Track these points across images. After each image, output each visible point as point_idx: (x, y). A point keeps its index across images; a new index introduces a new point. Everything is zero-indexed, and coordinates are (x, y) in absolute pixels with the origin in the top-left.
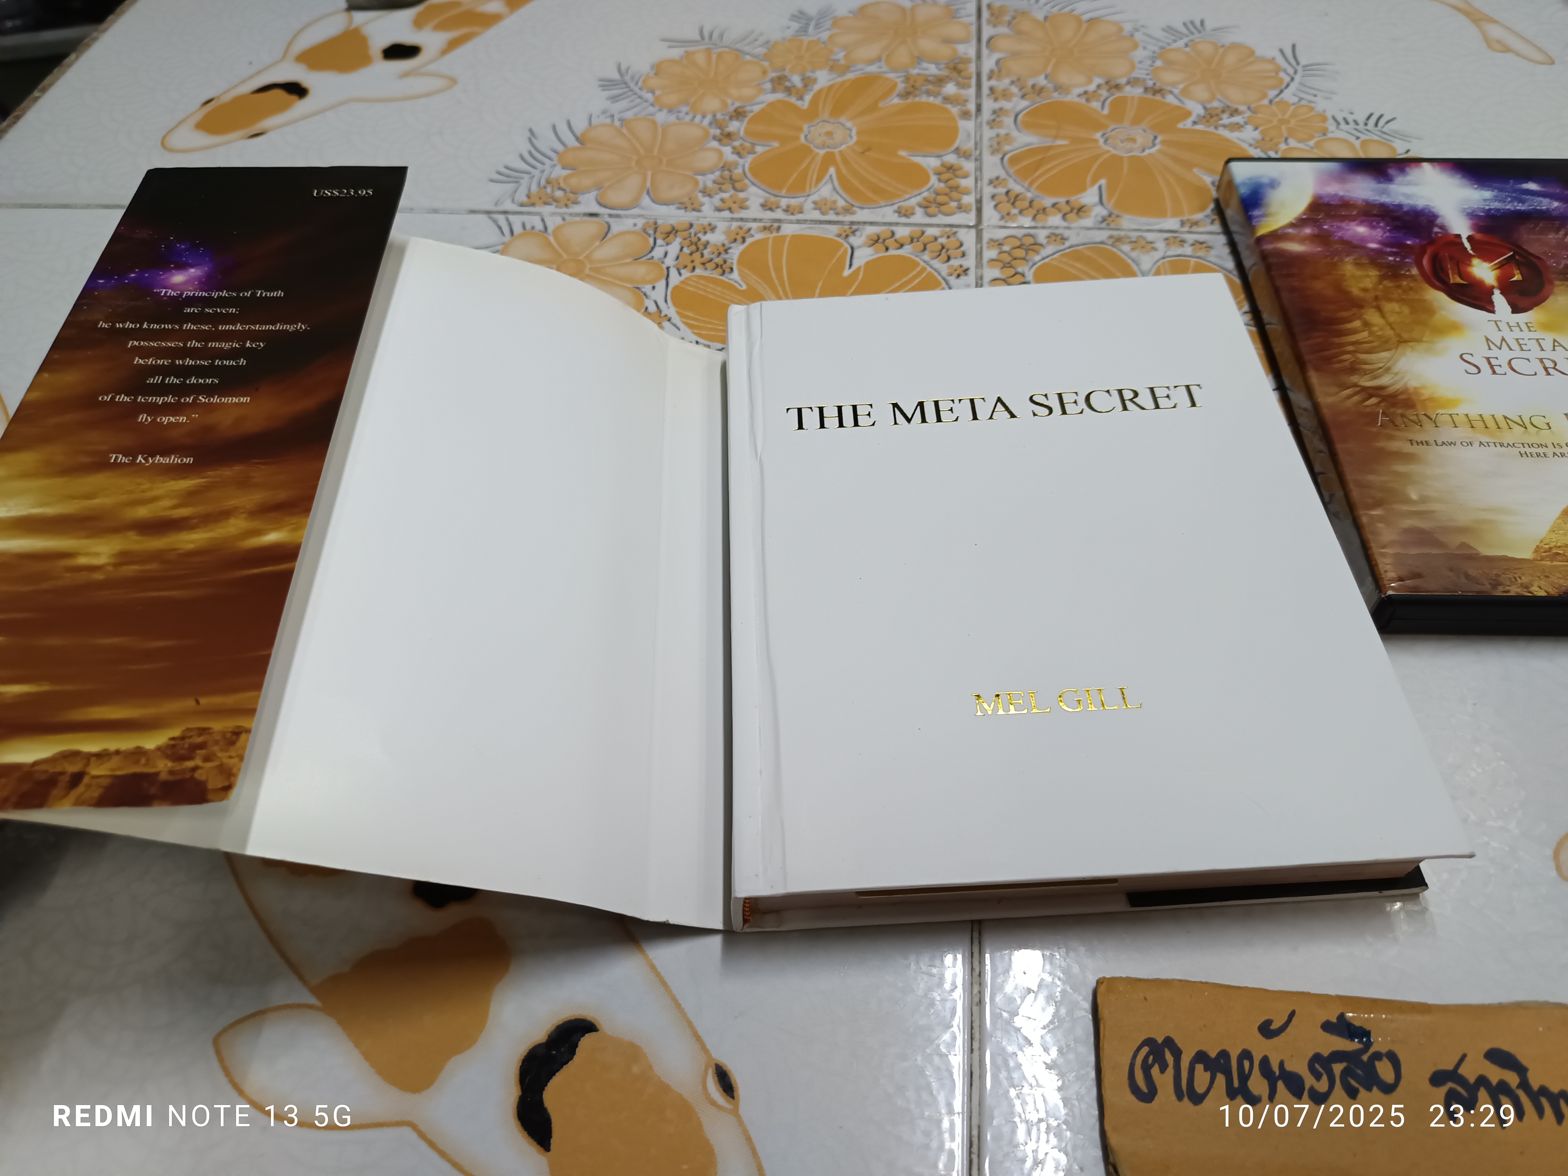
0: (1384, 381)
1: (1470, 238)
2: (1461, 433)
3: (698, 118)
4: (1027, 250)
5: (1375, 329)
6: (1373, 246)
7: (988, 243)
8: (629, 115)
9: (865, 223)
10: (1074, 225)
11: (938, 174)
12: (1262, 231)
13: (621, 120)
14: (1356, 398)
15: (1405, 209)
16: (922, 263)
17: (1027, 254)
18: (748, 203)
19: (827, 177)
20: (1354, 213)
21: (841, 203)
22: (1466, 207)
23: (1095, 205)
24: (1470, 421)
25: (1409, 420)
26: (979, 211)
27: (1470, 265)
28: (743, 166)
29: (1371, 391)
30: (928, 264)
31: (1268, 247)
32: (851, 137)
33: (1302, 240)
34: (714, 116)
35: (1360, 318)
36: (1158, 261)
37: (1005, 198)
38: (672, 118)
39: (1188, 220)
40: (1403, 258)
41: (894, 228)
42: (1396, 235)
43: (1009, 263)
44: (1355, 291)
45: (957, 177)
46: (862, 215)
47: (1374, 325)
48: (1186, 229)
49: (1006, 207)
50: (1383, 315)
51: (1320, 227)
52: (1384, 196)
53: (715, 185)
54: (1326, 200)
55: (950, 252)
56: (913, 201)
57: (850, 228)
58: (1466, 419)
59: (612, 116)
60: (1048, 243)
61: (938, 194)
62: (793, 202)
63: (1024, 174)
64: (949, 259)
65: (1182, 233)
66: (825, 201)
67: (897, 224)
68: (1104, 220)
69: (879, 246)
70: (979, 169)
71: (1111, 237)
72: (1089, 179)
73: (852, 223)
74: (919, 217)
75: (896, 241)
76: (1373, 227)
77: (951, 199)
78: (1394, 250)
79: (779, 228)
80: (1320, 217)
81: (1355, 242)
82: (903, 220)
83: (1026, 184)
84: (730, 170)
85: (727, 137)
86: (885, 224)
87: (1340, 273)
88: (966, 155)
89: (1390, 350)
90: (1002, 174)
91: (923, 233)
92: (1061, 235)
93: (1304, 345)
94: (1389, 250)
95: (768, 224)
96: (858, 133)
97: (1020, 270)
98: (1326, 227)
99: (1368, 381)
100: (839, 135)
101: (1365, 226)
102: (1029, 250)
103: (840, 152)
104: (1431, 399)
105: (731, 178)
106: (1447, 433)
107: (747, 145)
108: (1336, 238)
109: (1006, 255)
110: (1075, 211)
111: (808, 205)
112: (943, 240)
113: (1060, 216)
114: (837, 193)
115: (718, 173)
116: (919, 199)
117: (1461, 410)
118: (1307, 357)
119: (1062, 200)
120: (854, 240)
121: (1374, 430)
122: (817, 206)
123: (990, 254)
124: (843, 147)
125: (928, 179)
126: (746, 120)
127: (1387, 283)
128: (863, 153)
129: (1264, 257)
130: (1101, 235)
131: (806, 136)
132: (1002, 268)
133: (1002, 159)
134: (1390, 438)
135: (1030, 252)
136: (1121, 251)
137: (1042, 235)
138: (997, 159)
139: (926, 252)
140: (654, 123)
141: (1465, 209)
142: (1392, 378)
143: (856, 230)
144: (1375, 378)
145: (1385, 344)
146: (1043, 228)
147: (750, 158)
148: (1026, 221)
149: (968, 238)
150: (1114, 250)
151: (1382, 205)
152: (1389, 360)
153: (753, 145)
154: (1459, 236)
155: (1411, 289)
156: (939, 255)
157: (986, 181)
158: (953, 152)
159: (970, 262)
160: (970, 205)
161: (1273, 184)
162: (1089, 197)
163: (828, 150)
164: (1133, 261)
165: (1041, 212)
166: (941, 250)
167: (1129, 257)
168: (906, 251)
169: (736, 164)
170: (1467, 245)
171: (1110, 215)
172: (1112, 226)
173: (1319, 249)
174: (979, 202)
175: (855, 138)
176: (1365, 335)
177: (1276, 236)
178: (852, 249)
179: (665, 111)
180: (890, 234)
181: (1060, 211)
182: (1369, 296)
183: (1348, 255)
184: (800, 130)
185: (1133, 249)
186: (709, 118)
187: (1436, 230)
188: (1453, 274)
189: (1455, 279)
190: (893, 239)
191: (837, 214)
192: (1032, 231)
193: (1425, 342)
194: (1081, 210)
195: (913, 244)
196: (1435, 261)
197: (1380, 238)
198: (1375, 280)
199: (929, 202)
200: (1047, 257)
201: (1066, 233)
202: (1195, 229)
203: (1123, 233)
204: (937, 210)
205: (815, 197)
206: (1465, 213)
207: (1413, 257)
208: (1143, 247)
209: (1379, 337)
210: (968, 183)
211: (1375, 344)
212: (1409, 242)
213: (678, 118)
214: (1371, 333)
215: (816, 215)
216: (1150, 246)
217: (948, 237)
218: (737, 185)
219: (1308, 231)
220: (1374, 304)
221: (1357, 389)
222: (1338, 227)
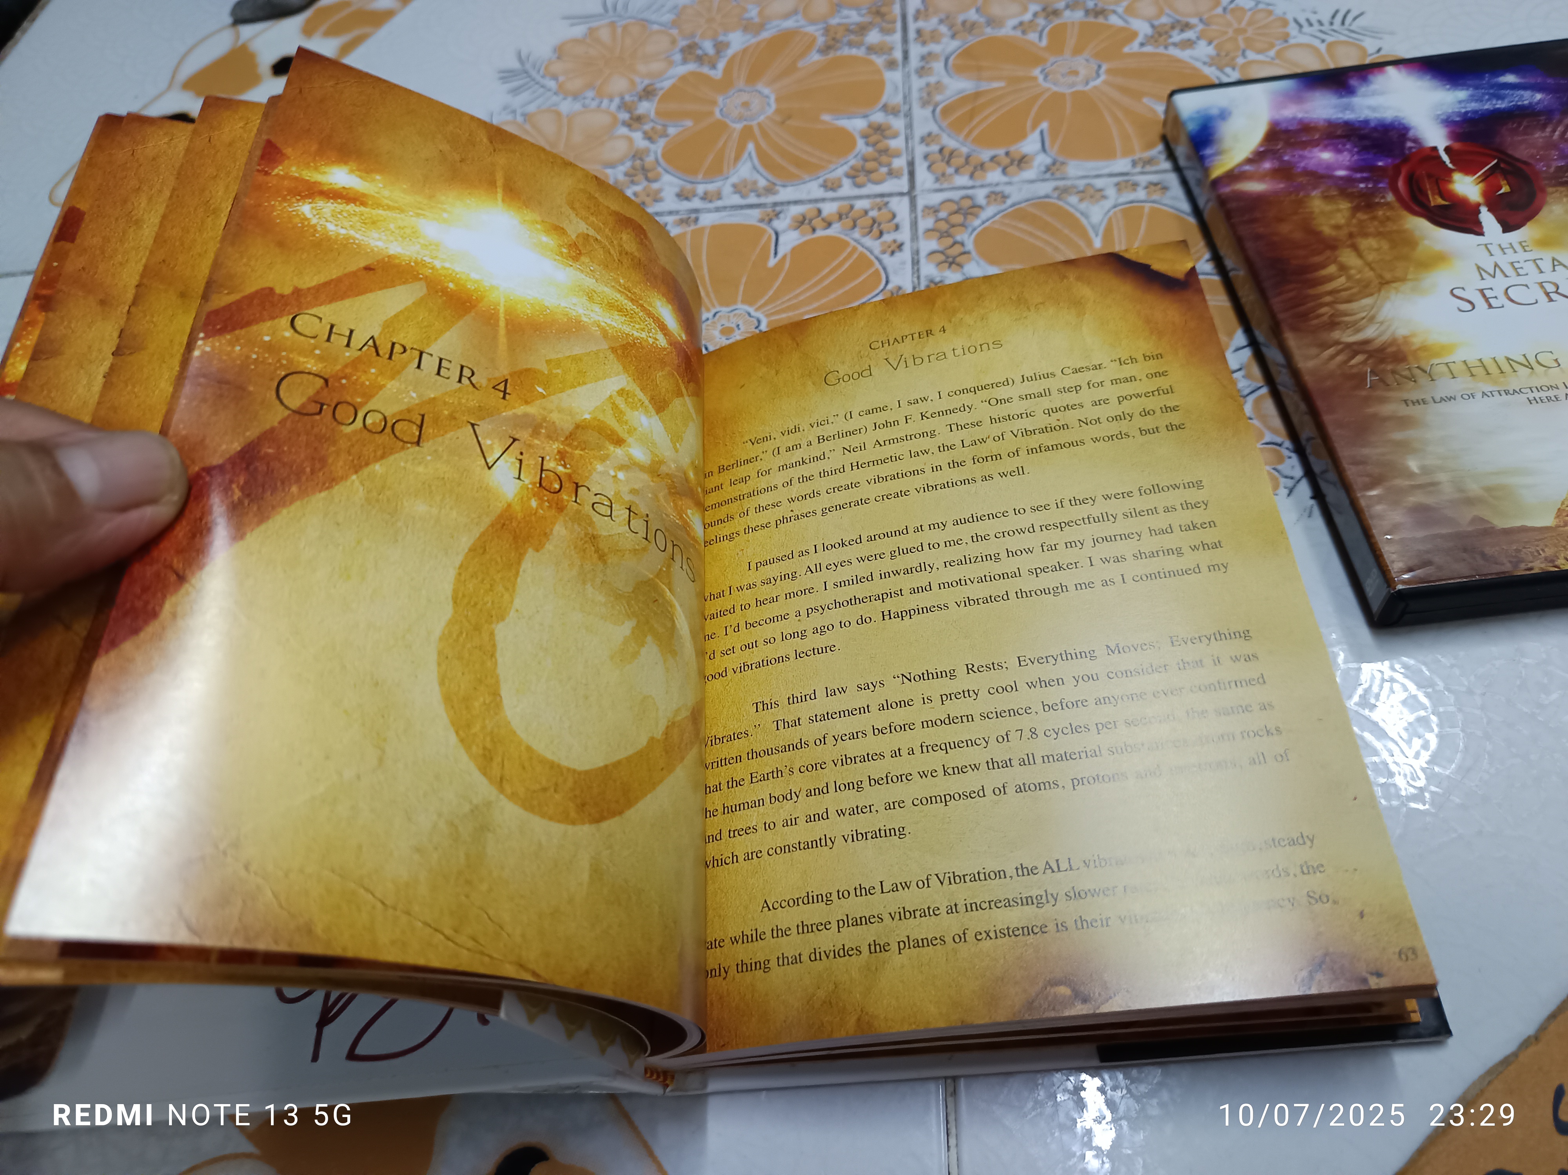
0: (1369, 332)
1: (1447, 150)
2: (1462, 384)
3: (605, 102)
4: (966, 215)
5: (1353, 272)
6: (1341, 173)
7: (923, 211)
8: (531, 108)
9: (789, 203)
10: (1016, 179)
11: (865, 136)
12: (1216, 173)
13: (524, 115)
14: (1340, 358)
15: (1372, 124)
16: (853, 243)
17: (965, 218)
18: (663, 194)
19: (746, 155)
20: (1317, 137)
21: (762, 183)
22: (1439, 112)
23: (1037, 154)
24: (1469, 368)
25: (1401, 376)
26: (912, 174)
27: (1450, 181)
28: (656, 153)
29: (1355, 347)
30: (859, 243)
31: (1226, 190)
32: (769, 104)
33: (1261, 178)
34: (622, 98)
35: (1335, 261)
36: (1109, 211)
37: (938, 157)
38: (577, 106)
39: (1140, 159)
40: (1376, 182)
41: (821, 205)
42: (1366, 157)
43: (946, 232)
44: (1327, 230)
45: (886, 137)
46: (785, 194)
47: (1350, 268)
48: (1138, 169)
49: (940, 166)
50: (1360, 255)
51: (1280, 159)
52: (1348, 112)
53: (627, 178)
54: (1283, 126)
55: (882, 226)
56: (840, 172)
57: (774, 211)
58: (1464, 367)
59: (514, 112)
60: (988, 203)
61: (865, 159)
62: (711, 187)
63: (956, 127)
64: (881, 234)
65: (1133, 175)
66: (744, 182)
67: (823, 200)
68: (1048, 169)
69: (806, 227)
70: (909, 126)
71: (1056, 189)
72: (1029, 124)
73: (775, 204)
74: (847, 189)
75: (823, 220)
76: (1338, 151)
77: (880, 164)
78: (1365, 175)
79: (696, 220)
80: (1279, 147)
81: (1322, 171)
82: (830, 194)
83: (961, 138)
84: (641, 159)
85: (637, 120)
86: (810, 201)
87: (1307, 210)
88: (894, 111)
89: (1372, 295)
90: (934, 128)
91: (852, 207)
92: (1002, 192)
93: (1276, 302)
94: (1359, 175)
95: (685, 217)
96: (777, 100)
97: (958, 238)
98: (1286, 158)
99: (1350, 336)
100: (756, 104)
101: (1330, 151)
102: (967, 214)
103: (759, 125)
104: (1424, 348)
105: (643, 168)
106: (1445, 386)
107: (659, 127)
108: (1299, 170)
109: (943, 223)
110: (1016, 163)
111: (727, 189)
112: (873, 213)
113: (999, 170)
114: (758, 172)
115: (628, 164)
116: (846, 168)
117: (1458, 356)
118: (1281, 316)
119: (1001, 152)
120: (779, 224)
121: (1364, 393)
122: (737, 189)
123: (926, 223)
124: (762, 118)
125: (854, 144)
126: (657, 99)
127: (1361, 216)
128: (783, 123)
129: (1222, 202)
130: (1045, 188)
131: (721, 110)
132: (941, 238)
133: (934, 111)
134: (1382, 400)
135: (969, 217)
136: (1069, 204)
137: (980, 195)
138: (928, 112)
139: (857, 229)
140: (558, 114)
141: (1439, 115)
142: (1377, 329)
143: (780, 212)
144: (1358, 331)
145: (1365, 289)
146: (982, 186)
147: (662, 143)
148: (962, 180)
149: (901, 207)
150: (1061, 203)
151: (1347, 124)
152: (1372, 308)
153: (665, 126)
154: (1435, 149)
155: (1388, 219)
156: (870, 232)
157: (917, 139)
158: (880, 110)
159: (904, 235)
160: (901, 169)
161: (1224, 115)
162: (1030, 145)
163: (745, 123)
164: (1082, 213)
165: (979, 168)
166: (872, 226)
167: (1077, 209)
168: (835, 230)
169: (647, 151)
170: (1445, 158)
171: (1054, 164)
172: (1058, 175)
173: (1282, 186)
174: (911, 164)
175: (774, 106)
176: (1343, 280)
177: (1233, 176)
178: (777, 234)
179: (570, 99)
180: (815, 213)
181: (999, 164)
182: (1343, 233)
183: (1314, 188)
184: (714, 103)
185: (1081, 200)
186: (617, 101)
187: (1409, 144)
188: (1433, 194)
189: (1437, 201)
190: (820, 219)
191: (759, 196)
192: (970, 192)
193: (1409, 280)
194: (1022, 161)
195: (843, 221)
196: (1411, 181)
197: (1348, 163)
198: (1347, 214)
199: (857, 170)
200: (987, 220)
201: (1007, 190)
202: (1148, 168)
203: (1068, 183)
204: (865, 179)
205: (734, 179)
206: (1439, 121)
207: (1387, 180)
208: (1092, 197)
209: (1359, 281)
210: (897, 144)
211: (1354, 290)
212: (1380, 164)
213: (584, 106)
214: (1349, 278)
215: (736, 200)
216: (1098, 195)
217: (880, 209)
218: (650, 175)
219: (1267, 165)
220: (1349, 242)
221: (1340, 347)
222: (1301, 157)
